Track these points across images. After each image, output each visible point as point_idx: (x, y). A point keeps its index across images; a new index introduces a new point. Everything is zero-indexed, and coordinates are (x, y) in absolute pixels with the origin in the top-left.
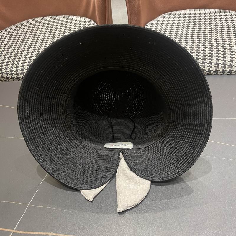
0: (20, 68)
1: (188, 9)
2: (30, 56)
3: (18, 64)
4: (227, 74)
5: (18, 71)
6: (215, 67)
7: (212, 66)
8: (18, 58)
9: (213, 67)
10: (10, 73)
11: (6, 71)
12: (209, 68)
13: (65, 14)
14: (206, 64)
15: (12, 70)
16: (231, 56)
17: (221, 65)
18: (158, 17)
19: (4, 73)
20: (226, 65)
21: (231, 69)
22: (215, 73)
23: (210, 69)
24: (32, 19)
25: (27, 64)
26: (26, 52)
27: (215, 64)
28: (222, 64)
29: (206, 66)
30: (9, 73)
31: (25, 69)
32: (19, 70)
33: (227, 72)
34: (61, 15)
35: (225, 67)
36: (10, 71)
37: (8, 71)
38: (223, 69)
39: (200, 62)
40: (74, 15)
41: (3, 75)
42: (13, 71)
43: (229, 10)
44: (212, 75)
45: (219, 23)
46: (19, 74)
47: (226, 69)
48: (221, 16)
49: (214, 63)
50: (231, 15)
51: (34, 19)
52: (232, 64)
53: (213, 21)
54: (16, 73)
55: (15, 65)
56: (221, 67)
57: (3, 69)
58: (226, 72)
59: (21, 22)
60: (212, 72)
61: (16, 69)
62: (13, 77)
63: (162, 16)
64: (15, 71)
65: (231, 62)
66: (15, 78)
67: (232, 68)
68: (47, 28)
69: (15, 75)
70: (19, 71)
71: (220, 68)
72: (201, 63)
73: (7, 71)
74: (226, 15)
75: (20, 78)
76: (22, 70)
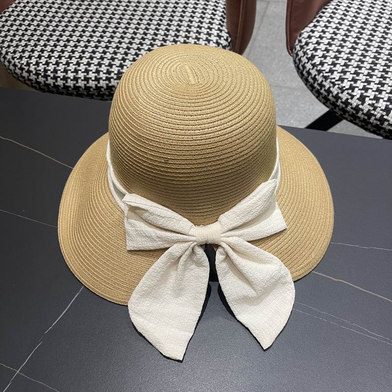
0: (61, 67)
2: (84, 44)
3: (60, 57)
5: (57, 73)
8: (63, 45)
10: (43, 74)
11: (35, 69)
15: (47, 68)
19: (31, 72)
26: (78, 34)
30: (40, 74)
31: (70, 70)
32: (60, 70)
36: (42, 70)
37: (40, 70)
41: (30, 75)
42: (49, 72)
46: (59, 79)
54: (54, 75)
55: (53, 60)
57: (32, 63)
61: (55, 68)
62: (47, 82)
64: (51, 72)
66: (50, 84)
69: (52, 80)
70: (59, 74)
73: (38, 69)
75: (60, 86)
76: (66, 71)
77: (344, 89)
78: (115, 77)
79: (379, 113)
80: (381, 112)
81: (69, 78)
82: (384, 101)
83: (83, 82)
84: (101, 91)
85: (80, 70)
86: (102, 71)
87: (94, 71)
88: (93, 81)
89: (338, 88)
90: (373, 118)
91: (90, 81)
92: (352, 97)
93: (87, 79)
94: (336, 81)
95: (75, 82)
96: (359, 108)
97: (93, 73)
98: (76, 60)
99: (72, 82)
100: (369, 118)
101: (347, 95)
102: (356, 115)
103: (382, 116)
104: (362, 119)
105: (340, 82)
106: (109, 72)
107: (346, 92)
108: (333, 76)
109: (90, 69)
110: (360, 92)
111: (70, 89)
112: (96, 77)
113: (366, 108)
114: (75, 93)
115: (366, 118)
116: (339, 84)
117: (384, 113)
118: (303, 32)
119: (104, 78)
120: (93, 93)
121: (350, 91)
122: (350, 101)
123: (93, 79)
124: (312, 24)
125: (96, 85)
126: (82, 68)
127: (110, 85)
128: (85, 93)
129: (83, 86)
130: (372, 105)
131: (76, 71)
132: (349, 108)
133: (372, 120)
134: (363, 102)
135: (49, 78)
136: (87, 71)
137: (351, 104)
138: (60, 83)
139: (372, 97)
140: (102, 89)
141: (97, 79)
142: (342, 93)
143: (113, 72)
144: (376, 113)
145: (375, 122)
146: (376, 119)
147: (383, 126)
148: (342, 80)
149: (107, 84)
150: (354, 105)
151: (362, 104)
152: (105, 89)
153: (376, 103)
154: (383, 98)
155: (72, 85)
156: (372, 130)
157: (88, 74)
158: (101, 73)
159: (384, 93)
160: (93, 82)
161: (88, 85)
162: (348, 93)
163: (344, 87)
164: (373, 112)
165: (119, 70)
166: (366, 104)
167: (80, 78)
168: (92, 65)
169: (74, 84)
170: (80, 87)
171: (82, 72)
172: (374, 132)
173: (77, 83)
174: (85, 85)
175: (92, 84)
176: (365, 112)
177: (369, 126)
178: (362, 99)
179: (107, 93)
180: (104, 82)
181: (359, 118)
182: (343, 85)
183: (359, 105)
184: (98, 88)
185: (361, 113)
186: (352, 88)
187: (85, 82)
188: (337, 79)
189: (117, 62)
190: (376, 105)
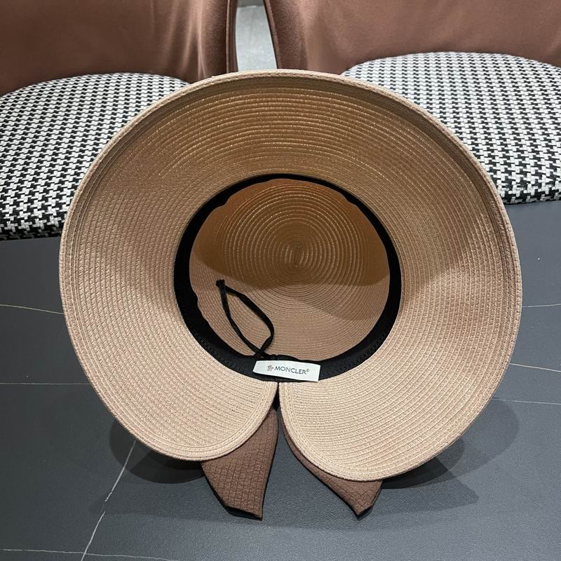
0: (23, 207)
1: (410, 53)
2: (46, 175)
3: (18, 196)
4: (517, 201)
5: (18, 214)
8: (17, 182)
13: (123, 71)
16: (521, 160)
17: (503, 182)
20: (513, 183)
21: (525, 192)
24: (40, 84)
25: (41, 195)
26: (35, 166)
28: (504, 180)
31: (36, 208)
32: (21, 210)
33: (517, 198)
34: (112, 72)
35: (511, 187)
38: (506, 192)
40: (142, 72)
42: (7, 216)
43: (502, 53)
45: (483, 85)
46: (22, 221)
47: (514, 192)
48: (485, 68)
50: (508, 64)
51: (44, 83)
52: (525, 179)
53: (470, 81)
54: (15, 218)
55: (10, 201)
56: (503, 187)
58: (514, 198)
59: (14, 91)
61: (14, 209)
62: (6, 228)
64: (10, 215)
65: (522, 176)
66: (11, 230)
67: (526, 189)
68: (82, 106)
69: (12, 225)
70: (22, 215)
71: (501, 190)
74: (496, 65)
75: (25, 230)
76: (30, 210)
81: (36, 217)
83: (56, 219)
85: (50, 205)
93: (60, 215)
95: (45, 221)
99: (41, 221)
109: (63, 201)
111: (40, 231)
114: (47, 235)
126: (52, 202)
129: (57, 224)
131: (44, 208)
135: (8, 223)
136: (59, 205)
138: (25, 225)
155: (42, 225)
157: (61, 208)
167: (52, 215)
168: (64, 197)
169: (45, 224)
170: (54, 225)
171: (53, 207)
173: (49, 221)
187: (59, 219)
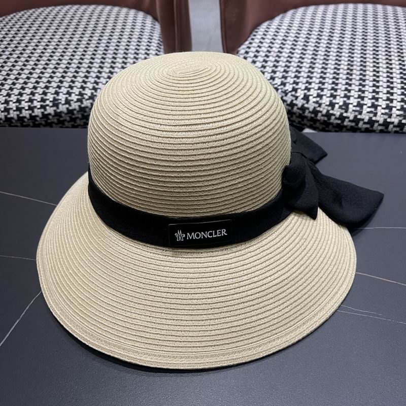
2: (14, 77)
6: (397, 115)
7: (391, 115)
9: (394, 115)
12: (386, 117)
14: (379, 108)
18: (281, 16)
22: (398, 129)
23: (386, 119)
26: (8, 69)
27: (398, 110)
29: (379, 114)
39: (366, 105)
44: (389, 132)
49: (395, 107)
60: (391, 126)
63: (290, 13)
72: (369, 107)
77: (287, 92)
78: (51, 104)
79: (324, 109)
80: (326, 107)
82: (328, 97)
83: (15, 113)
84: (37, 121)
85: (11, 101)
86: (36, 100)
87: (26, 100)
88: (26, 110)
89: (282, 92)
90: (320, 114)
91: (23, 111)
92: (297, 98)
93: (19, 109)
94: (279, 86)
95: (6, 114)
96: (305, 107)
97: (26, 102)
98: (7, 92)
99: (3, 114)
100: (316, 115)
101: (291, 97)
102: (303, 115)
103: (328, 111)
104: (309, 118)
105: (282, 87)
106: (43, 100)
107: (290, 94)
108: (275, 82)
109: (23, 98)
110: (303, 92)
112: (29, 106)
113: (311, 106)
114: (7, 125)
115: (313, 115)
116: (282, 89)
117: (330, 108)
118: (239, 49)
119: (39, 107)
120: (28, 123)
121: (293, 93)
122: (294, 102)
123: (27, 108)
124: (247, 43)
125: (30, 115)
126: (14, 98)
127: (46, 113)
128: (19, 124)
129: (16, 117)
130: (317, 102)
131: (7, 102)
132: (295, 108)
133: (319, 116)
134: (308, 101)
136: (19, 101)
137: (297, 105)
139: (315, 95)
140: (38, 119)
141: (31, 108)
142: (286, 95)
143: (48, 99)
144: (321, 109)
145: (322, 118)
146: (323, 115)
147: (331, 121)
148: (284, 84)
149: (43, 113)
150: (300, 105)
151: (307, 103)
152: (41, 118)
153: (320, 99)
154: (325, 95)
155: (3, 117)
156: (321, 128)
157: (20, 104)
158: (35, 102)
159: (325, 90)
160: (27, 112)
161: (21, 115)
162: (292, 95)
163: (287, 90)
164: (318, 109)
165: (54, 98)
166: (311, 102)
167: (12, 109)
168: (24, 95)
170: (12, 118)
171: (14, 103)
172: (323, 130)
173: (9, 113)
174: (18, 115)
175: (26, 114)
176: (311, 109)
177: (318, 124)
178: (306, 98)
179: (43, 123)
180: (39, 110)
181: (306, 117)
182: (286, 88)
183: (304, 104)
184: (33, 118)
185: (307, 111)
186: (295, 90)
187: (18, 113)
188: (279, 84)
189: (52, 90)
190: (320, 102)
